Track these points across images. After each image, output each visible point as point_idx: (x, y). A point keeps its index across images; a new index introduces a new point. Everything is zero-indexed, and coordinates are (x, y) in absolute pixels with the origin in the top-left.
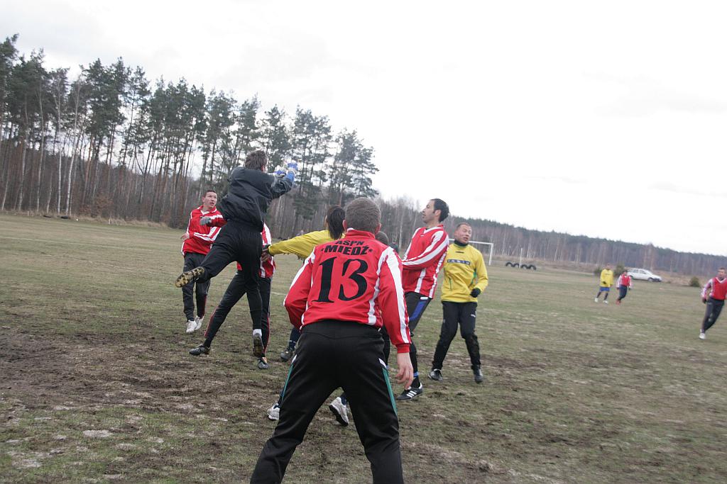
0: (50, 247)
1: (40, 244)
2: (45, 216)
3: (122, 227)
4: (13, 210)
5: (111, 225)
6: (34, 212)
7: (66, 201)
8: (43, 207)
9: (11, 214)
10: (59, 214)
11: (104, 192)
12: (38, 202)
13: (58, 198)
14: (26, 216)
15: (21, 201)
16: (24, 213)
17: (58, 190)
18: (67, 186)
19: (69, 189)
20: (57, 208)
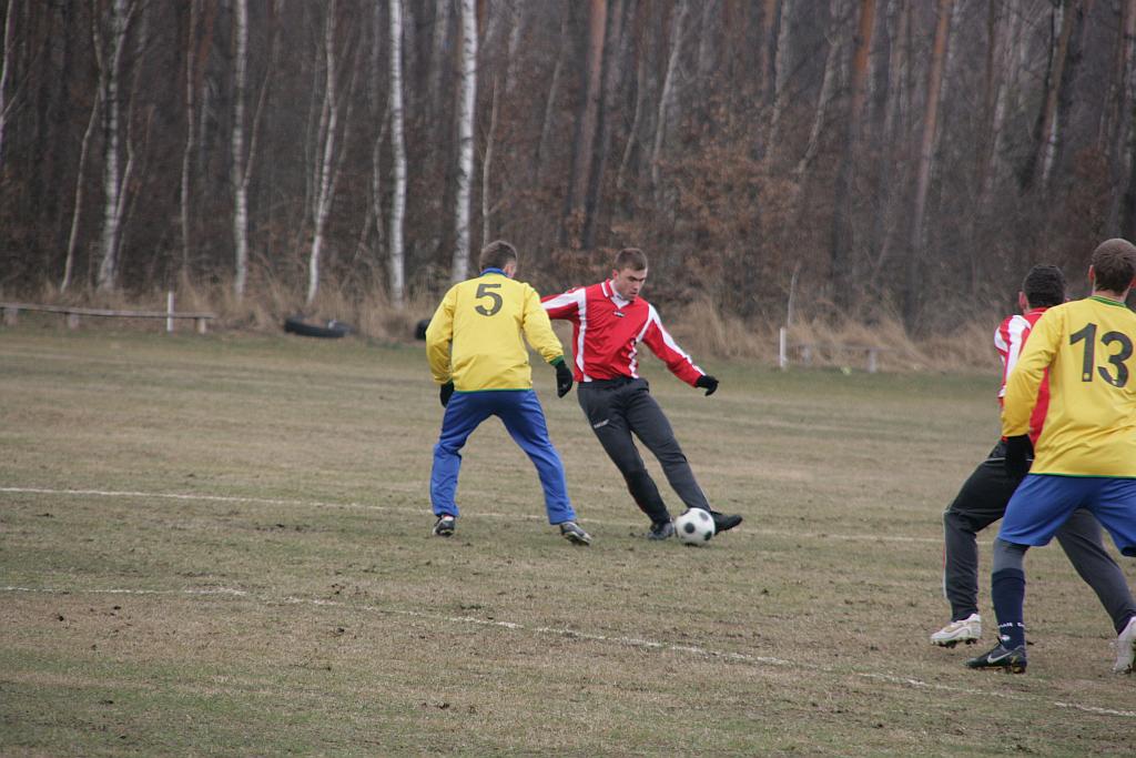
0: (256, 539)
1: (197, 525)
2: (293, 327)
3: (885, 382)
4: (56, 292)
5: (801, 373)
6: (214, 298)
7: (450, 201)
8: (276, 257)
9: (45, 323)
10: (400, 307)
11: (741, 107)
12: (241, 219)
13: (389, 181)
14: (152, 330)
15: (113, 211)
16: (145, 310)
17: (382, 115)
18: (454, 75)
19: (469, 106)
20: (384, 260)
